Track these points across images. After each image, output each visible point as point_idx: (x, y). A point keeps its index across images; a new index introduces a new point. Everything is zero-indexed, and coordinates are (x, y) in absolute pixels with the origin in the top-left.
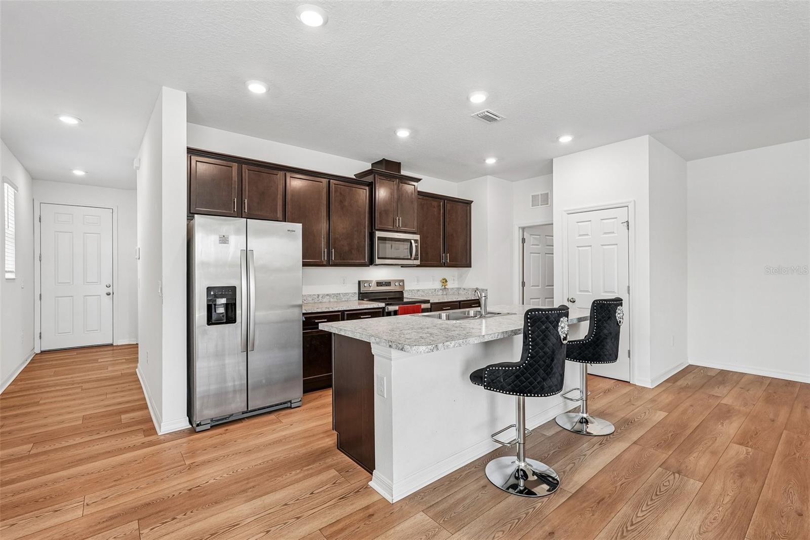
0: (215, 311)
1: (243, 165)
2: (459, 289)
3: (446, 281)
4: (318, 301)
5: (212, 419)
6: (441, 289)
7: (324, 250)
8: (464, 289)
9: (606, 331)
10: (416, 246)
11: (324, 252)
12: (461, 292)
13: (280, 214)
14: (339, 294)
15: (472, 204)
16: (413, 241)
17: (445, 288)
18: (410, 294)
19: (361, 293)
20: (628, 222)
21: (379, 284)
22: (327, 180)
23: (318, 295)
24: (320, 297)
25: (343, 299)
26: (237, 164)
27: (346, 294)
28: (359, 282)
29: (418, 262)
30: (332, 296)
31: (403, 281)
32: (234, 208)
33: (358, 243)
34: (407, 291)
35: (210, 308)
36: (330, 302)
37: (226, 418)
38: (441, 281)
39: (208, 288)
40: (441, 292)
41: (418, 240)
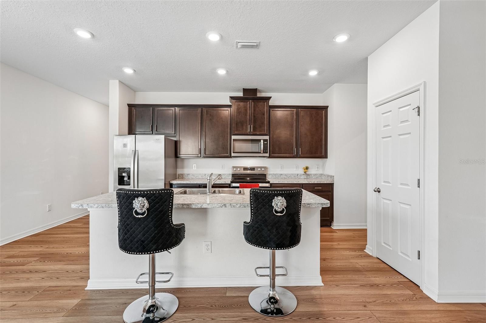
1: (155, 108)
2: (321, 175)
3: (308, 169)
4: (205, 177)
6: (302, 175)
8: (324, 175)
12: (322, 177)
15: (328, 109)
16: (262, 141)
17: (306, 174)
18: (274, 176)
19: (232, 174)
20: (419, 107)
21: (246, 169)
22: (202, 108)
26: (152, 108)
29: (267, 155)
32: (150, 129)
34: (270, 174)
38: (303, 168)
39: (118, 168)
40: (302, 177)
41: (267, 140)
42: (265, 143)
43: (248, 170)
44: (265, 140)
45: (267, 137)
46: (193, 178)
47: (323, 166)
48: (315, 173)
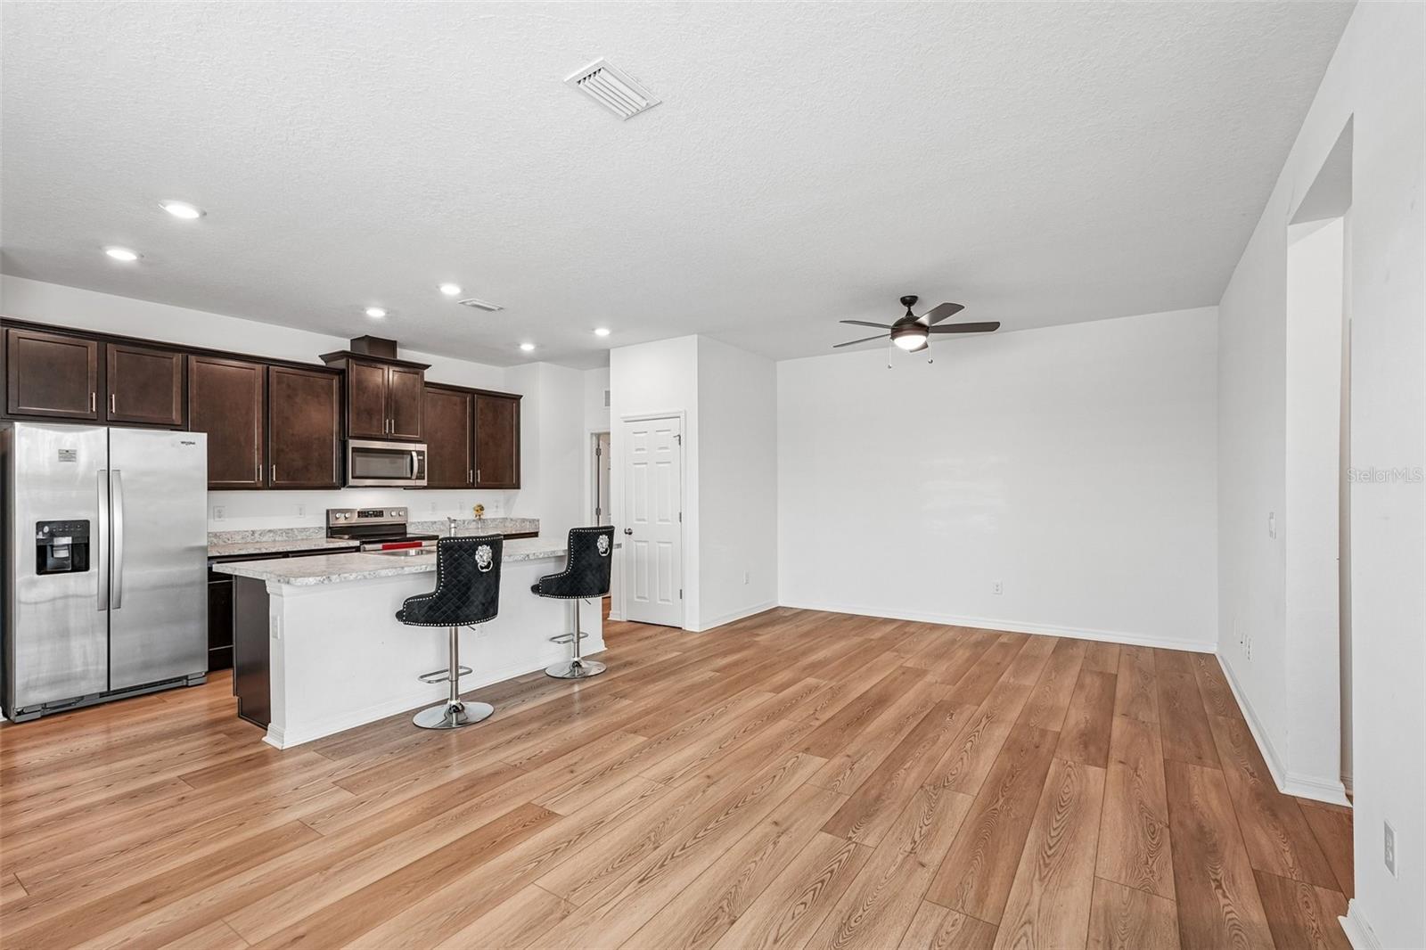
0: (53, 556)
1: (108, 345)
2: (505, 519)
3: (482, 509)
4: (252, 539)
5: (45, 704)
6: (474, 521)
7: (258, 466)
8: (511, 520)
9: (584, 562)
10: (419, 460)
11: (259, 469)
12: (507, 524)
13: (176, 416)
14: (292, 529)
15: (521, 400)
16: (414, 454)
17: (480, 519)
18: (420, 527)
19: (330, 528)
20: (679, 436)
21: (362, 514)
22: (265, 366)
23: (253, 532)
24: (256, 535)
25: (299, 538)
26: (96, 343)
27: (304, 529)
28: (328, 511)
29: (424, 483)
30: (279, 533)
31: (405, 509)
32: (92, 407)
33: (319, 455)
34: (412, 523)
35: (42, 551)
36: (275, 541)
37: (70, 705)
38: (474, 509)
39: (38, 524)
40: (473, 525)
41: (424, 452)
42: (421, 458)
43: (367, 516)
44: (420, 453)
45: (423, 447)
46: (215, 544)
47: (508, 502)
48: (494, 517)
